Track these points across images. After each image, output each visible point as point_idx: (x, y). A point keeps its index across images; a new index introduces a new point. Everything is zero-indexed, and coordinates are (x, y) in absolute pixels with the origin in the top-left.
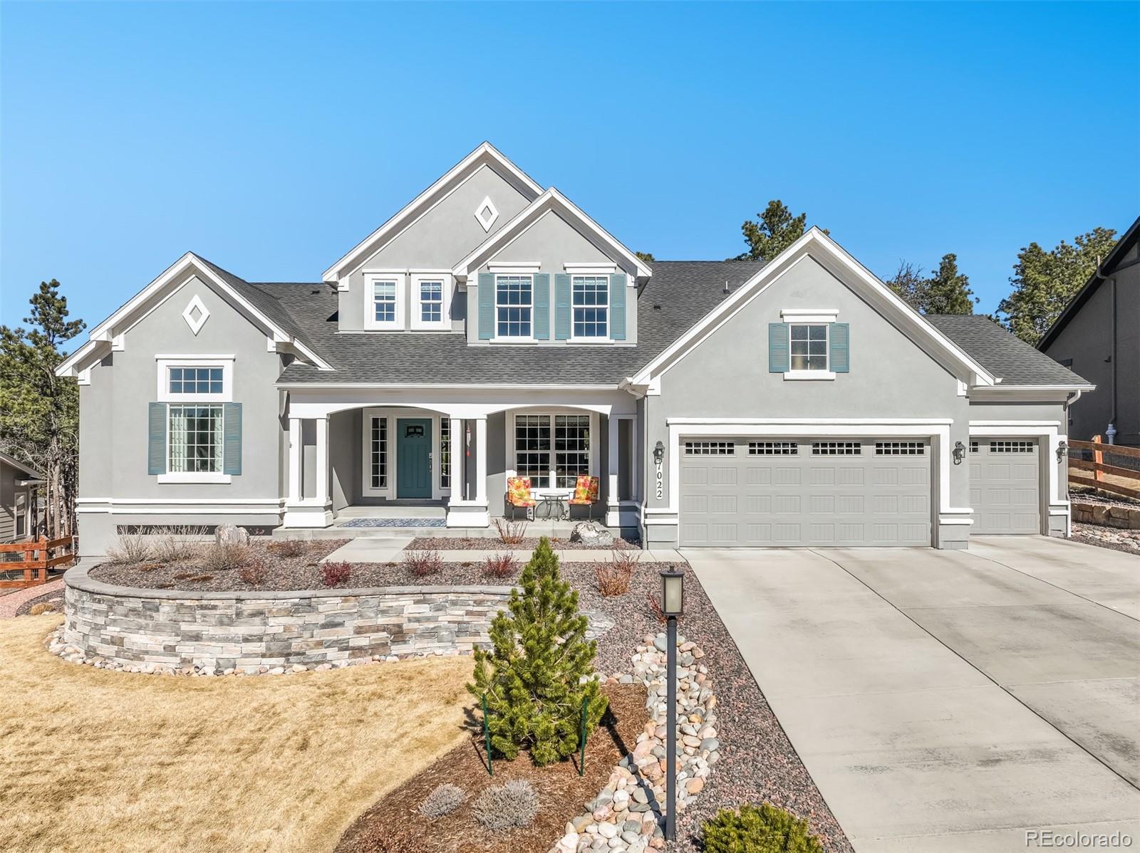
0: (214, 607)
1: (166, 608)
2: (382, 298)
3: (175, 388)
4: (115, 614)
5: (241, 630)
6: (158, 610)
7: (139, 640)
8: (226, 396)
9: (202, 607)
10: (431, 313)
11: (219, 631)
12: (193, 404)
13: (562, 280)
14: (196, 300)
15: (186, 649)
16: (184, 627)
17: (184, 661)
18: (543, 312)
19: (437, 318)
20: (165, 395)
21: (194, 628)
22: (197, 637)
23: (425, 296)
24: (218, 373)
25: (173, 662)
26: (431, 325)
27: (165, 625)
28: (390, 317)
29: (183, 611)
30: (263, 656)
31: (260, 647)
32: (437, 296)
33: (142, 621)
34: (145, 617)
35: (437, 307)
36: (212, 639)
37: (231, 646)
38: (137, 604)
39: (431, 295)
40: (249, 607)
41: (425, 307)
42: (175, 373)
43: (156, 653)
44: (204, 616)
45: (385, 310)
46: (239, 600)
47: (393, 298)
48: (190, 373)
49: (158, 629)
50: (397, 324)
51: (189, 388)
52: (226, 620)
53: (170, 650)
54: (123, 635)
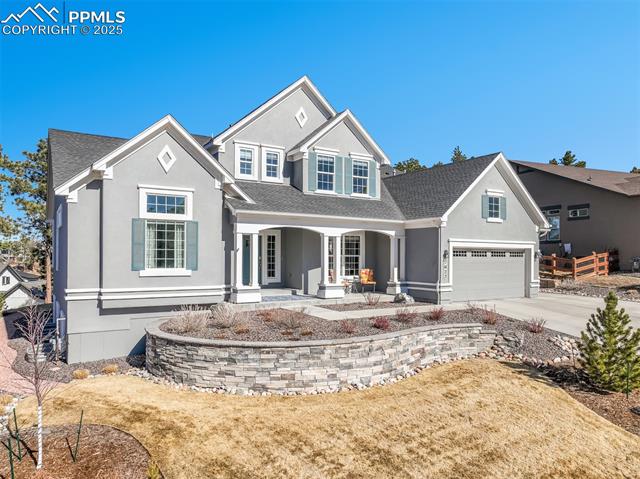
0: (359, 347)
1: (329, 351)
2: (244, 159)
3: (151, 209)
4: (285, 359)
5: (372, 359)
6: (323, 353)
7: (309, 374)
8: (188, 216)
9: (352, 348)
10: (272, 172)
11: (360, 361)
12: (164, 221)
13: (348, 161)
14: (167, 149)
15: (343, 375)
16: (342, 361)
17: (341, 382)
18: (339, 178)
19: (275, 175)
20: (144, 214)
21: (347, 361)
22: (350, 367)
23: (269, 161)
24: (181, 200)
25: (334, 385)
26: (271, 179)
27: (329, 362)
28: (249, 172)
29: (340, 351)
30: (381, 373)
31: (379, 368)
32: (275, 162)
33: (311, 361)
34: (313, 358)
35: (275, 169)
36: (358, 366)
37: (367, 369)
38: (307, 351)
39: (272, 160)
40: (376, 345)
41: (268, 168)
42: (151, 198)
43: (323, 380)
44: (353, 353)
45: (246, 168)
46: (371, 341)
47: (251, 160)
48: (161, 199)
49: (323, 365)
50: (253, 177)
51: (161, 210)
52: (365, 354)
53: (333, 377)
54: (293, 372)
